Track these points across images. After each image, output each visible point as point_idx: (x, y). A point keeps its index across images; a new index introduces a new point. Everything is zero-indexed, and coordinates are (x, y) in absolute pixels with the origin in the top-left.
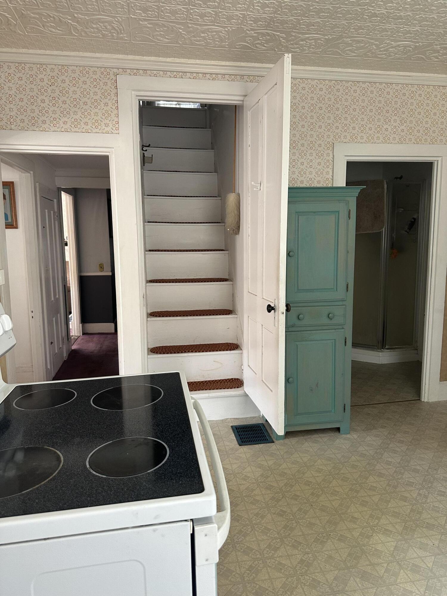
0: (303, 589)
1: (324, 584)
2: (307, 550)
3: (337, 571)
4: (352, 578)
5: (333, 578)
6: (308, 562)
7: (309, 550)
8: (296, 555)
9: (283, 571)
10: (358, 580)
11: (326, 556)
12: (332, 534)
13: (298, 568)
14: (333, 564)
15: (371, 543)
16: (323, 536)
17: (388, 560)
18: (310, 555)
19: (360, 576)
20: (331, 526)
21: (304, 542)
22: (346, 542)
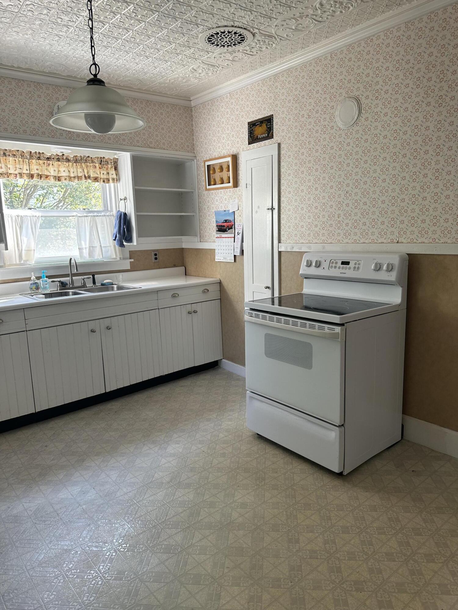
0: (281, 521)
1: (269, 531)
2: (301, 554)
3: (264, 546)
4: (250, 544)
5: (265, 538)
6: (293, 543)
7: (298, 554)
8: (306, 545)
9: (305, 527)
10: (245, 546)
11: (281, 556)
12: (290, 584)
13: (296, 535)
14: (271, 551)
15: (247, 592)
16: (298, 577)
17: (225, 578)
18: (295, 550)
19: (244, 550)
20: (297, 595)
21: (309, 560)
22: (271, 581)
